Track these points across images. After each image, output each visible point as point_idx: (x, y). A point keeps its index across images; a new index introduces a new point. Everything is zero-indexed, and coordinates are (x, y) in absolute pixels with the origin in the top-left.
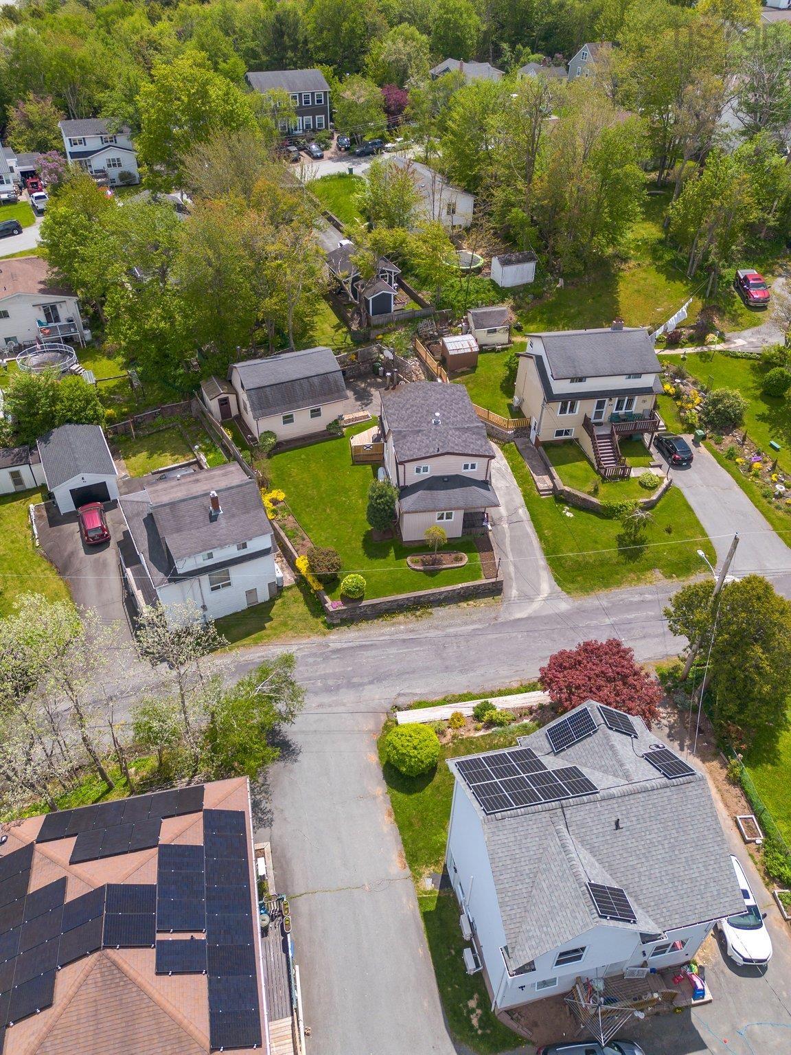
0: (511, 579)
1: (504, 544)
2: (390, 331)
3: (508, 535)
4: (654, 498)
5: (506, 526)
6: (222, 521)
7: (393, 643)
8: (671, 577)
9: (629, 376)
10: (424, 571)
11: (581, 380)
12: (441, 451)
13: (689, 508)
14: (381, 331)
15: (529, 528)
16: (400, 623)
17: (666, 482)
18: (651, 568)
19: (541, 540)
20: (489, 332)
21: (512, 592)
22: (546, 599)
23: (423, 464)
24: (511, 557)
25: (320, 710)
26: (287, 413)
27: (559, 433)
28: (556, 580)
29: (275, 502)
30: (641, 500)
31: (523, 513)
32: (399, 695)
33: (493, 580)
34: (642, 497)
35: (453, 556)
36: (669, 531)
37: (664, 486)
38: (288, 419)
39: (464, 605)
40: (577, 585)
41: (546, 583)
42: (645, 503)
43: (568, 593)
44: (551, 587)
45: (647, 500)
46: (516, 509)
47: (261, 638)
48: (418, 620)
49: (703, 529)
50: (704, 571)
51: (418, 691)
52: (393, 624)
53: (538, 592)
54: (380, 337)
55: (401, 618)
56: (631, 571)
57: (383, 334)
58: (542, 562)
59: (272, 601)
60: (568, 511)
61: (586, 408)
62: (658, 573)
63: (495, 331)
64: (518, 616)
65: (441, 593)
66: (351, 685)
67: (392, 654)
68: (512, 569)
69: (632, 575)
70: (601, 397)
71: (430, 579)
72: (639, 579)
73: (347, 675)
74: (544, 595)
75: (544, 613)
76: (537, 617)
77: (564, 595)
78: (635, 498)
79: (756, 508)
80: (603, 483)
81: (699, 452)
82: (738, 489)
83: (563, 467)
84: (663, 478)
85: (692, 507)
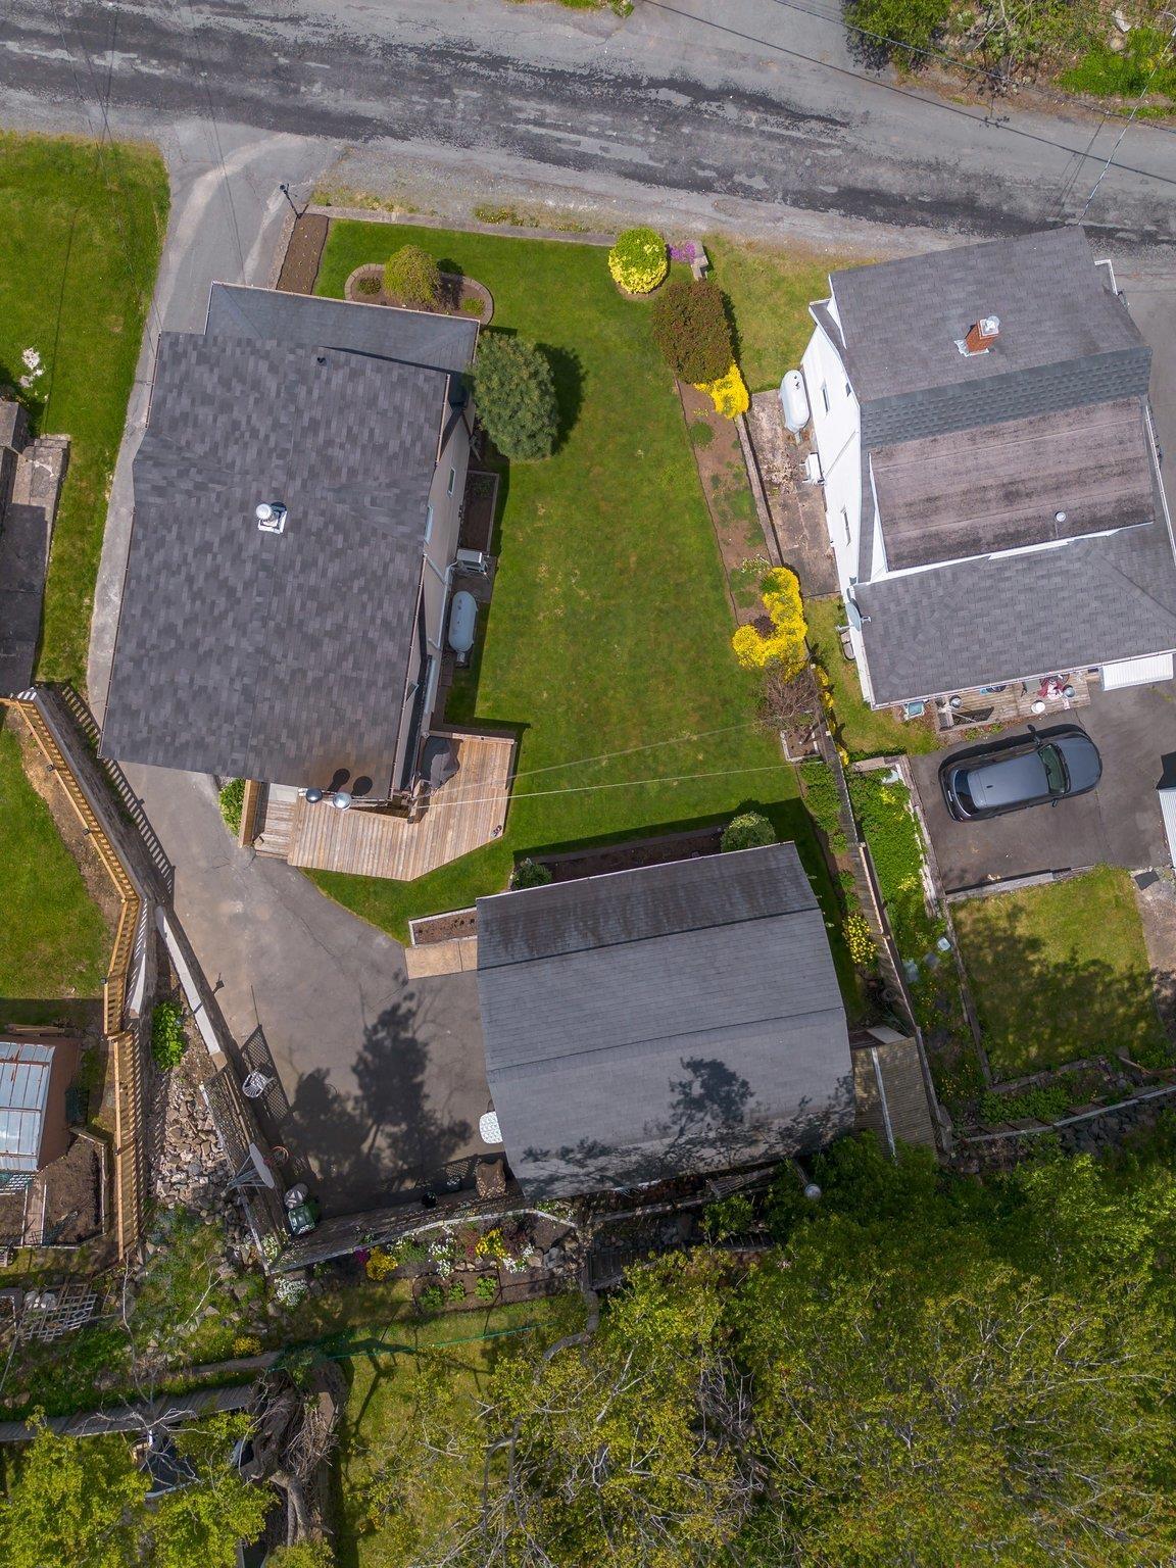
0: (265, 240)
7: (583, 162)
10: (460, 274)
16: (553, 212)
19: (142, 319)
22: (216, 163)
28: (164, 208)
32: (608, 33)
41: (194, 204)
43: (158, 164)
44: (186, 190)
48: (513, 208)
51: (570, 30)
53: (224, 188)
54: (243, 1344)
64: (290, 143)
66: (694, 90)
67: (592, 135)
73: (693, 116)
74: (212, 177)
75: (240, 129)
76: (258, 123)
77: (171, 162)
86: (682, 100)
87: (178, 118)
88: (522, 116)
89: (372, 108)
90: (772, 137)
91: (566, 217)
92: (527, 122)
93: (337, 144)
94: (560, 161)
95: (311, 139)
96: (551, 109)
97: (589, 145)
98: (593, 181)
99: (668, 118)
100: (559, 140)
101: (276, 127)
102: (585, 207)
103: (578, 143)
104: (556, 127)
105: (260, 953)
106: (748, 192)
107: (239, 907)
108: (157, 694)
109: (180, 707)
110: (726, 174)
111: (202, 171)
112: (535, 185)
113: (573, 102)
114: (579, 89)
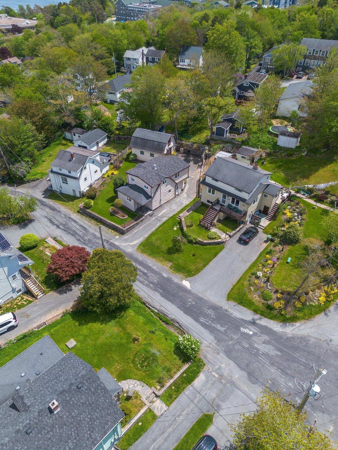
0: (131, 233)
1: (145, 223)
2: (218, 144)
3: (149, 222)
4: (205, 241)
5: (153, 219)
6: (71, 162)
7: (81, 226)
8: (171, 268)
9: (237, 189)
10: (111, 213)
11: (217, 180)
12: (138, 176)
13: (215, 255)
14: (214, 142)
15: (158, 225)
16: (91, 223)
17: (220, 240)
18: (170, 261)
20: (242, 157)
21: (126, 237)
23: (134, 178)
24: (140, 228)
25: (44, 226)
26: (142, 150)
27: (208, 201)
28: (142, 243)
29: (113, 174)
30: (199, 239)
31: (165, 219)
32: (61, 236)
33: (122, 228)
34: (202, 239)
35: (124, 215)
36: (194, 255)
37: (216, 241)
38: (142, 153)
39: (110, 230)
40: (143, 248)
41: (137, 242)
42: (200, 241)
43: (138, 249)
44: (137, 244)
45: (201, 240)
46: (165, 217)
47: (64, 204)
49: (208, 264)
50: (184, 276)
51: (65, 239)
52: (89, 222)
53: (130, 242)
54: (213, 144)
55: (93, 221)
56: (164, 257)
58: (146, 236)
59: (80, 198)
60: (177, 228)
61: (219, 196)
62: (170, 264)
63: (244, 158)
64: (117, 244)
65: (107, 222)
66: (58, 227)
68: (136, 231)
69: (162, 259)
70: (226, 193)
71: (109, 216)
72: (162, 261)
73: (61, 224)
74: (131, 244)
75: (122, 248)
76: (118, 247)
77: (136, 248)
78: (199, 237)
79: (242, 275)
80: (198, 226)
81: (261, 244)
82: (249, 265)
83: (195, 213)
84: (221, 239)
85: (217, 256)
86: (61, 226)
87: (129, 252)
90: (55, 218)
94: (84, 227)
95: (113, 242)
96: (78, 232)
97: (78, 227)
98: (82, 223)
99: (64, 225)
100: (81, 229)
102: (87, 222)
105: (192, 173)
106: (65, 215)
108: (180, 165)
109: (178, 163)
110: (66, 218)
112: (90, 226)
113: (74, 231)
114: (72, 232)
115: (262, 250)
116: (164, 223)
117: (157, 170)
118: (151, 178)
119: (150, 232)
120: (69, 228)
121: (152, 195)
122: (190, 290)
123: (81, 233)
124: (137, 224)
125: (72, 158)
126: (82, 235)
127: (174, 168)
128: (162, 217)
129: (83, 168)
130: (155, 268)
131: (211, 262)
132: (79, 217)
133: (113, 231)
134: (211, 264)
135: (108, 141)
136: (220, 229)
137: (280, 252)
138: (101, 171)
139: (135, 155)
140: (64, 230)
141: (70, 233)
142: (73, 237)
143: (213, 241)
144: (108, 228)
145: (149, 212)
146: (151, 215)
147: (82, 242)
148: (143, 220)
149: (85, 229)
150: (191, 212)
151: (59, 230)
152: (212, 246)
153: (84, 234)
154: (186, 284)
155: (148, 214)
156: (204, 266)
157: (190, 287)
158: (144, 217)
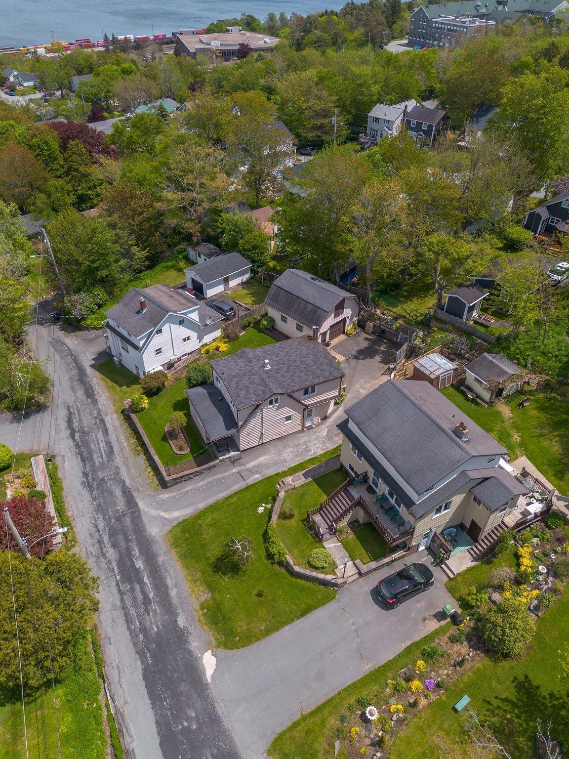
0: (179, 491)
1: (214, 475)
2: (445, 330)
3: (225, 474)
4: (297, 569)
5: (235, 470)
7: (109, 444)
8: (202, 608)
10: (165, 434)
13: (305, 611)
14: (438, 324)
15: (237, 487)
17: (329, 577)
18: (211, 587)
19: (227, 498)
20: (476, 380)
21: (166, 495)
24: (201, 484)
25: (53, 426)
26: (284, 315)
27: (351, 468)
28: (183, 522)
29: (218, 348)
30: (288, 557)
31: (257, 477)
32: (64, 456)
33: (165, 474)
34: (294, 558)
35: (185, 445)
36: (259, 595)
37: (321, 576)
38: (284, 319)
39: (149, 469)
40: (179, 535)
41: (178, 514)
42: (288, 563)
43: (171, 531)
44: (175, 519)
45: (292, 563)
46: (258, 473)
48: (132, 450)
49: (276, 629)
50: (216, 639)
51: (66, 464)
52: (127, 439)
53: (168, 510)
54: (435, 329)
55: (133, 441)
56: (204, 572)
57: (439, 329)
58: (202, 506)
60: (265, 509)
62: (205, 596)
63: (480, 382)
64: (141, 505)
65: (149, 452)
66: (72, 434)
67: (99, 445)
68: (190, 488)
69: (199, 575)
71: (160, 439)
72: (195, 581)
73: (81, 430)
74: (166, 515)
75: (145, 519)
76: (140, 516)
77: (167, 529)
78: (290, 551)
79: (336, 692)
80: (302, 521)
81: (424, 619)
82: (368, 667)
83: (315, 486)
84: (334, 573)
85: (309, 615)
86: (77, 435)
87: (150, 536)
88: (101, 461)
89: (118, 492)
90: (79, 415)
91: (128, 439)
92: (102, 459)
93: (135, 494)
94: (111, 448)
95: (137, 500)
96: (95, 456)
97: (102, 444)
98: (113, 439)
99: (84, 433)
100: (105, 450)
101: (139, 510)
102: (123, 438)
103: (103, 447)
104: (101, 453)
105: (366, 382)
106: (99, 412)
107: (361, 390)
109: (321, 365)
110: (96, 418)
111: (166, 519)
112: (121, 450)
113: (90, 453)
114: (85, 454)
115: (417, 638)
116: (248, 488)
117: (268, 372)
118: (247, 387)
119: (211, 501)
120: (86, 444)
121: (240, 424)
122: (207, 684)
123: (97, 460)
124: (197, 473)
125: (142, 309)
126: (97, 464)
127: (306, 374)
128: (251, 472)
129: (152, 331)
130: (173, 592)
131: (287, 628)
132: (117, 424)
133: (152, 473)
134: (286, 632)
135: (252, 278)
136: (346, 546)
137: (455, 666)
138: (200, 338)
139: (272, 320)
140: (77, 446)
141: (81, 454)
142: (81, 464)
143: (314, 574)
144: (147, 464)
145: (232, 454)
146: (233, 461)
147: (88, 481)
148: (215, 466)
149: (111, 452)
150: (310, 479)
151: (71, 441)
152: (309, 584)
153: (102, 464)
154: (209, 662)
155: (228, 456)
156: (268, 632)
157: (212, 676)
158: (217, 461)
